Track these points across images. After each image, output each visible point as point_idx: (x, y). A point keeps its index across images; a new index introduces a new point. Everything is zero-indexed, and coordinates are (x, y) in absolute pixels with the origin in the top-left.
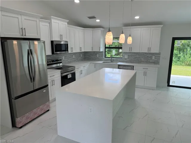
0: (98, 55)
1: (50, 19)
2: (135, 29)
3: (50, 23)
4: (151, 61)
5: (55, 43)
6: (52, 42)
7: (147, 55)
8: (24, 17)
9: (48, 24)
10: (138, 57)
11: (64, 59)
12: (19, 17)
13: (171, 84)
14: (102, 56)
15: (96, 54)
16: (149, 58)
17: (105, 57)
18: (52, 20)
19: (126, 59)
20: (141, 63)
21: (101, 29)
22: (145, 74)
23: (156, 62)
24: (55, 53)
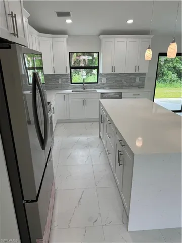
0: (60, 81)
2: (119, 40)
4: (134, 84)
7: (131, 77)
10: (119, 80)
16: (133, 81)
19: (103, 84)
20: (122, 88)
23: (140, 86)
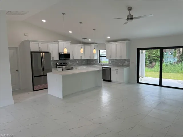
1: (58, 42)
2: (112, 44)
3: (58, 44)
4: (125, 65)
5: (60, 54)
6: (59, 53)
8: (41, 43)
9: (57, 45)
11: (69, 63)
12: (39, 43)
13: (140, 81)
14: (97, 62)
15: (94, 61)
16: (124, 63)
17: (99, 63)
18: (59, 42)
19: (110, 64)
21: (95, 45)
22: (117, 73)
23: (128, 66)
24: (60, 59)
